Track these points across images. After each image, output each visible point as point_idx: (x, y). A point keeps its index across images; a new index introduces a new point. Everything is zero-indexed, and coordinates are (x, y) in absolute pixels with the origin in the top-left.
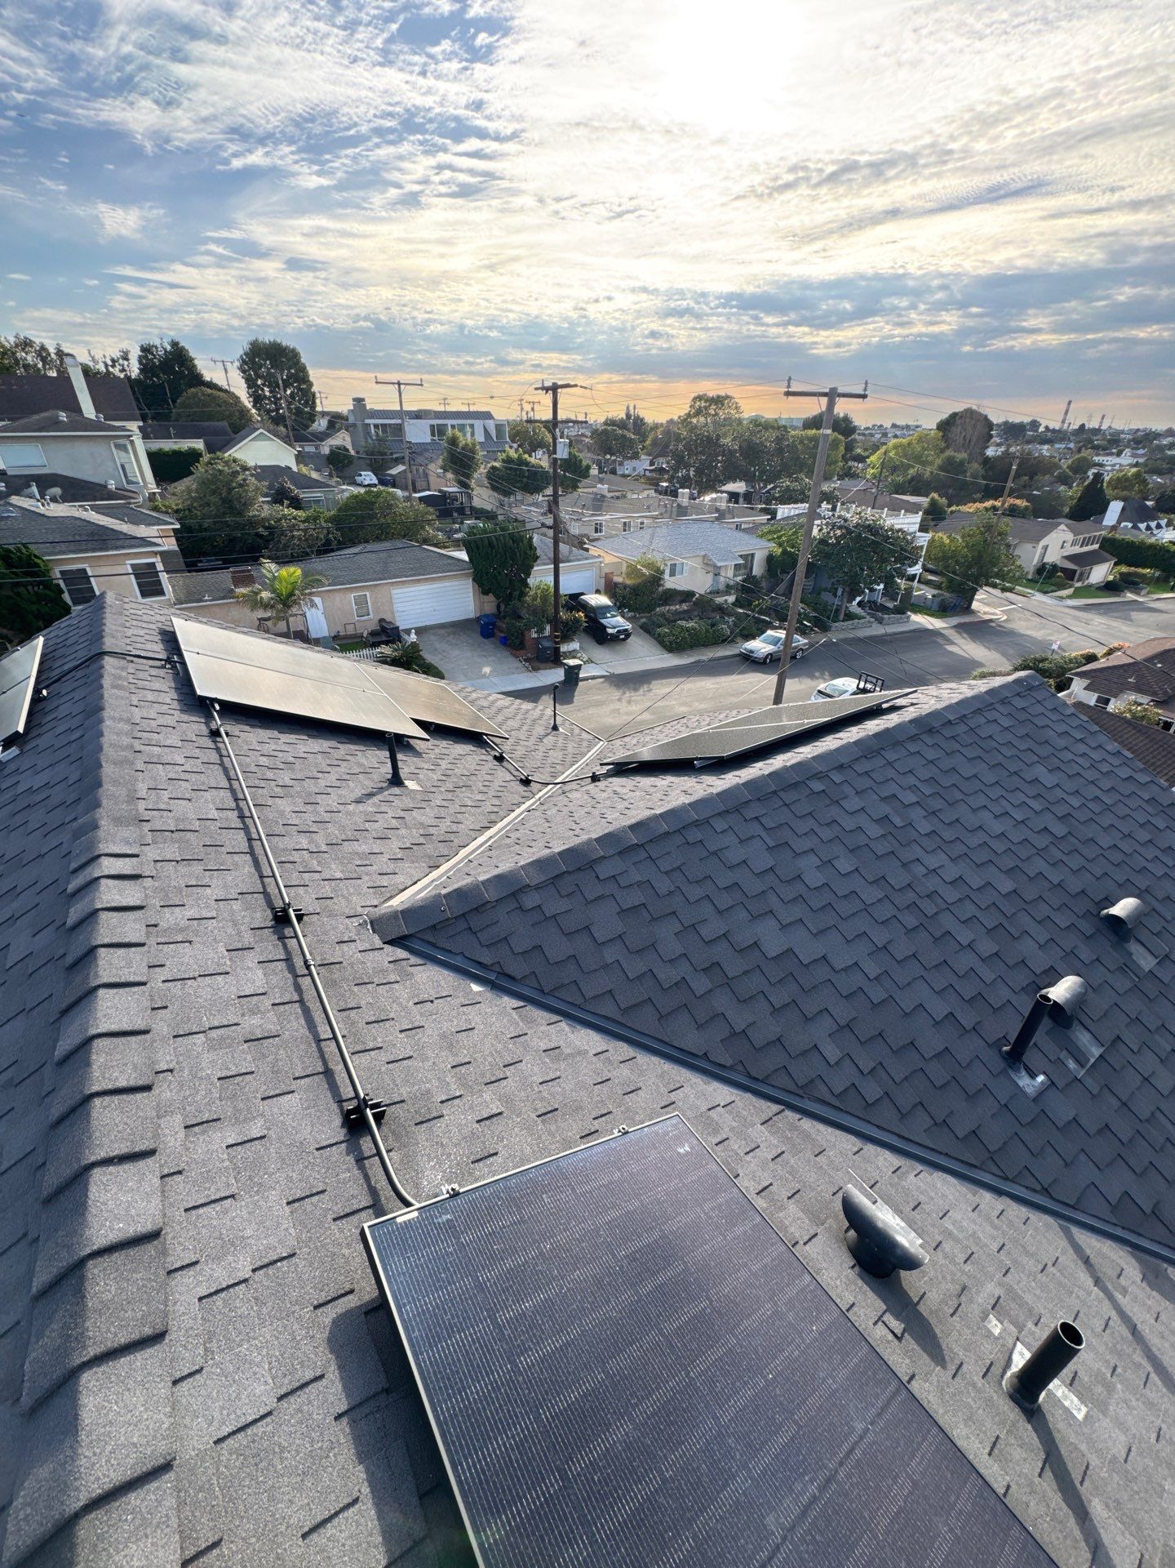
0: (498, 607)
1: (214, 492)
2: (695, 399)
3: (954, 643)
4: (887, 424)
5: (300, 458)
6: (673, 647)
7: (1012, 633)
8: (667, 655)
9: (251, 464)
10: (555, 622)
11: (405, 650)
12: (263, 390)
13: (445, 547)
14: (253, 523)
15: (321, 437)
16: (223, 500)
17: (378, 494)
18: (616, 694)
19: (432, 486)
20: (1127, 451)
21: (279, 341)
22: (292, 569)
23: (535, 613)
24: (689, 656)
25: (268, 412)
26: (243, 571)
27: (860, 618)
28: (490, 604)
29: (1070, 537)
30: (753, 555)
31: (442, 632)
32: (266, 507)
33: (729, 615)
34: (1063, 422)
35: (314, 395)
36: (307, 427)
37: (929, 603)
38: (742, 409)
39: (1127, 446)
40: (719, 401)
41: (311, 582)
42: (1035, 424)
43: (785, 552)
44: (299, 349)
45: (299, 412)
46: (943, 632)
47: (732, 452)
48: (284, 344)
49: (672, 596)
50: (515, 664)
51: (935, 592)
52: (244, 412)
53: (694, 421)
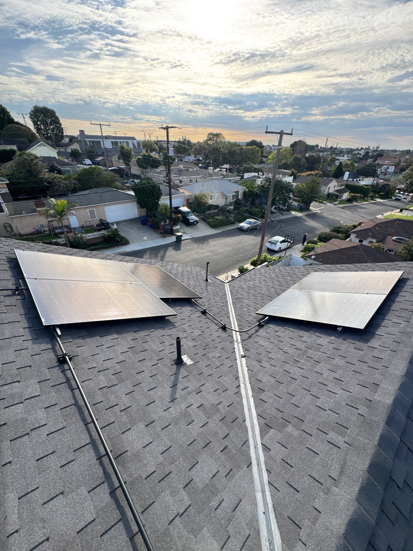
0: (147, 213)
1: (23, 167)
2: (209, 134)
3: (307, 221)
4: (271, 145)
5: (59, 153)
6: (214, 226)
7: (323, 217)
8: (212, 229)
9: (39, 155)
10: (171, 219)
11: (112, 231)
12: (40, 126)
13: (124, 190)
14: (42, 180)
15: (67, 145)
16: (28, 171)
17: (95, 169)
18: (196, 246)
19: (114, 165)
20: (346, 155)
21: (46, 107)
22: (62, 201)
23: (162, 215)
24: (220, 229)
25: (44, 135)
26: (39, 201)
27: (276, 213)
28: (144, 212)
29: (336, 184)
30: (238, 192)
31: (126, 223)
32: (47, 173)
33: (232, 214)
34: (326, 145)
35: (62, 128)
36: (61, 141)
37: (296, 207)
38: (225, 139)
39: (345, 153)
40: (217, 135)
41: (71, 206)
42: (317, 146)
43: (249, 190)
44: (55, 110)
45: (56, 135)
46: (302, 217)
47: (225, 154)
48: (48, 108)
49: (211, 207)
50: (156, 235)
51: (298, 203)
52: (33, 134)
53: (209, 142)
